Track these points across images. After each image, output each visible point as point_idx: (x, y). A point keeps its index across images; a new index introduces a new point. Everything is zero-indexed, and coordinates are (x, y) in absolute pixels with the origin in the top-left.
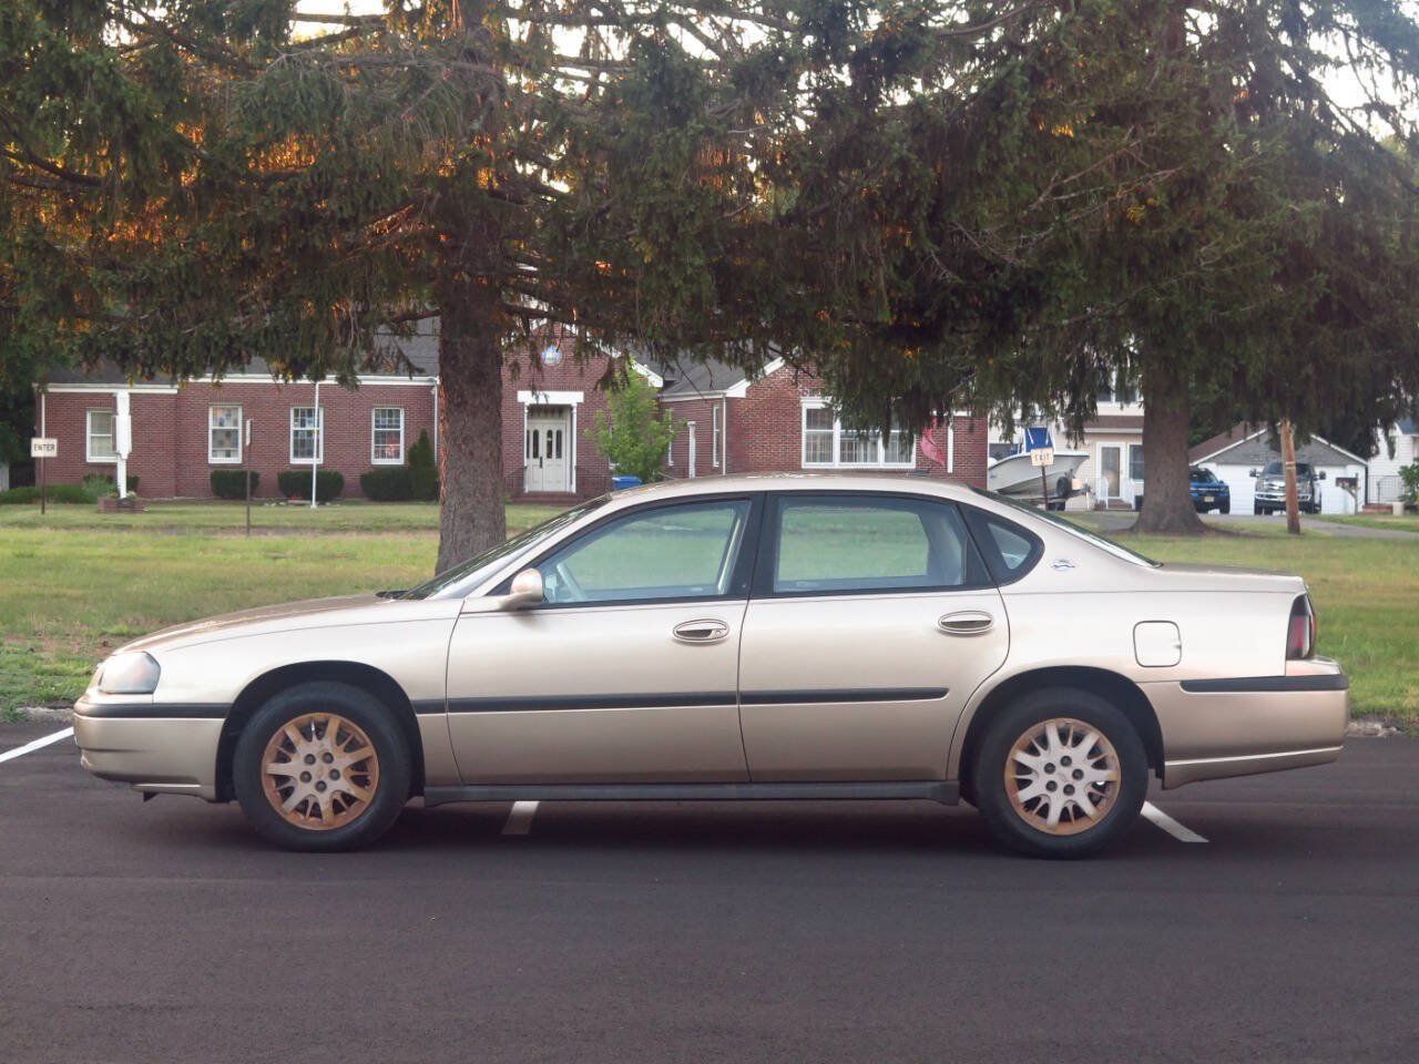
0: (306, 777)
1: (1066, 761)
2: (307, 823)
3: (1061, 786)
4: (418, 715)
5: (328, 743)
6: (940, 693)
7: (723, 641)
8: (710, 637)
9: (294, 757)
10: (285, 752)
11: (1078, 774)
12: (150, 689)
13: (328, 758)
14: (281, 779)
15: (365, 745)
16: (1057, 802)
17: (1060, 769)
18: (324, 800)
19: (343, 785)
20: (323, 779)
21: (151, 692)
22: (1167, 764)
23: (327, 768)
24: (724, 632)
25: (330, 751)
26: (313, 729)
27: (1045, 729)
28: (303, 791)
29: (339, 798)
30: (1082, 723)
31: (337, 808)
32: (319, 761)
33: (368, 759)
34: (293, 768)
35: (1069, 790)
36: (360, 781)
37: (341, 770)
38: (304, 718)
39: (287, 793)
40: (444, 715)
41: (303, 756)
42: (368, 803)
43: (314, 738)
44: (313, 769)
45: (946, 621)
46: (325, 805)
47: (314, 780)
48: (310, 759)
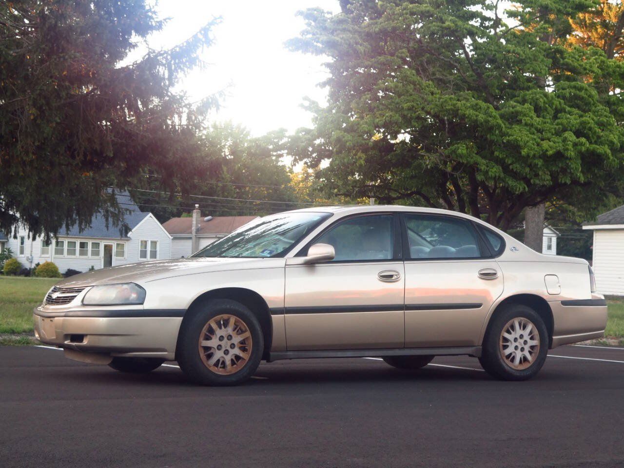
0: (219, 347)
1: (521, 336)
2: (219, 371)
3: (520, 347)
4: (272, 316)
5: (230, 330)
6: (478, 306)
7: (399, 280)
8: (394, 278)
9: (214, 337)
10: (209, 335)
11: (525, 342)
12: (141, 302)
13: (230, 337)
14: (207, 349)
15: (246, 331)
16: (519, 355)
17: (519, 340)
18: (228, 359)
19: (237, 351)
20: (227, 348)
21: (142, 304)
22: (554, 337)
23: (229, 343)
24: (398, 276)
25: (231, 334)
26: (222, 323)
27: (514, 322)
28: (218, 355)
29: (234, 358)
30: (527, 320)
31: (233, 363)
32: (225, 339)
33: (247, 338)
34: (213, 343)
35: (522, 349)
36: (244, 349)
37: (236, 343)
38: (218, 317)
39: (209, 356)
40: (283, 315)
41: (218, 336)
42: (247, 360)
43: (223, 327)
44: (223, 343)
45: (481, 272)
46: (228, 362)
47: (223, 349)
48: (221, 338)
